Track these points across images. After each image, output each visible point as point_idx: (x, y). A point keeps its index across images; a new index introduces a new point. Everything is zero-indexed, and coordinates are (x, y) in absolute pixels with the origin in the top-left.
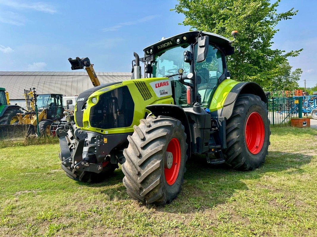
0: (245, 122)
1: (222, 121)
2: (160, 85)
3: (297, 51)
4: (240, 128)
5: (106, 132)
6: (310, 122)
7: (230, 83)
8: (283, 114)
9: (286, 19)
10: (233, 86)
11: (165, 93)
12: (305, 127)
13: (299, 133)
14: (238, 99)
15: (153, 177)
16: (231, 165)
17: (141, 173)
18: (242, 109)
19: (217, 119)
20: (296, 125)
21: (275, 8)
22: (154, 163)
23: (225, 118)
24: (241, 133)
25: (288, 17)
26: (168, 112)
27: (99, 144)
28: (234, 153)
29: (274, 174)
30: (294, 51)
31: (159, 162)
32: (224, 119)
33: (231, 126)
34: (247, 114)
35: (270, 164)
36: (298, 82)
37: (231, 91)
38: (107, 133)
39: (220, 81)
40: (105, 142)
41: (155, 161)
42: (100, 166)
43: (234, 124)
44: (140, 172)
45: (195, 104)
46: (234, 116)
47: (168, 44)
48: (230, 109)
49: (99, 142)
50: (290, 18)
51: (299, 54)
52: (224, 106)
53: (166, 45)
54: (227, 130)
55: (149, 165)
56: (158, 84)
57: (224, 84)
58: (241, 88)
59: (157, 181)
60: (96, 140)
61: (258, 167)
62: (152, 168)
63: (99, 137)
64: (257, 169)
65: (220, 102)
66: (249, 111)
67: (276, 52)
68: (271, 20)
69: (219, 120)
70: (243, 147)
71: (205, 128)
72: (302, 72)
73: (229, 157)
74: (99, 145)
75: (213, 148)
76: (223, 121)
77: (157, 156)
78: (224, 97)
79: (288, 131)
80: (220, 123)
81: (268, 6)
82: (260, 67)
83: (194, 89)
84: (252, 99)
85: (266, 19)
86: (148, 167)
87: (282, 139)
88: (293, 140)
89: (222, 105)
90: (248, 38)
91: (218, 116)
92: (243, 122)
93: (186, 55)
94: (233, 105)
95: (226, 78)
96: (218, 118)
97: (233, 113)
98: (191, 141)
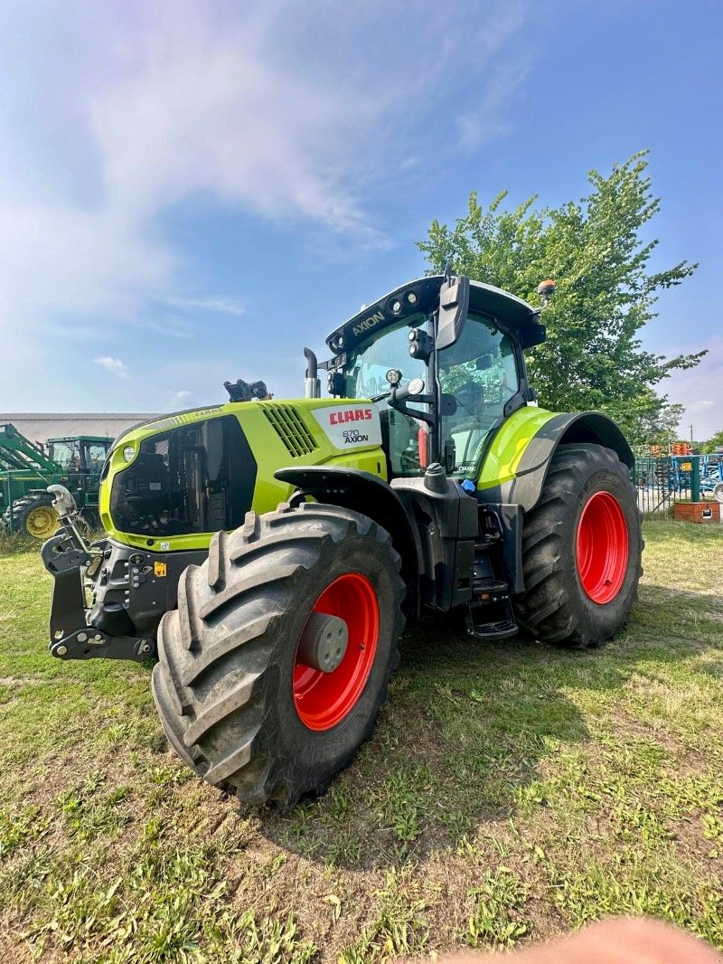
0: (577, 517)
1: (511, 516)
2: (344, 418)
3: (692, 357)
4: (561, 535)
5: (162, 544)
6: (719, 511)
7: (535, 417)
8: (650, 491)
9: (668, 287)
10: (541, 422)
11: (360, 439)
12: (709, 522)
13: (699, 535)
14: (556, 458)
15: (229, 732)
16: (536, 632)
17: (196, 711)
18: (569, 483)
19: (499, 509)
20: (686, 518)
21: (642, 262)
22: (235, 683)
23: (521, 508)
24: (565, 550)
25: (672, 280)
26: (342, 491)
27: (135, 582)
28: (545, 604)
29: (664, 671)
30: (685, 356)
31: (252, 677)
32: (517, 512)
33: (537, 528)
34: (581, 496)
35: (644, 625)
36: (675, 429)
37: (537, 436)
38: (167, 549)
39: (509, 411)
40: (159, 573)
41: (237, 675)
42: (143, 642)
43: (547, 523)
44: (194, 707)
45: (431, 467)
46: (545, 502)
47: (376, 318)
48: (535, 483)
49: (135, 575)
50: (676, 283)
51: (698, 361)
52: (519, 475)
53: (371, 322)
54: (525, 540)
55: (217, 687)
56: (340, 414)
57: (520, 418)
58: (564, 427)
59: (241, 753)
60: (127, 568)
61: (611, 639)
62: (224, 704)
63: (137, 562)
64: (611, 646)
65: (509, 465)
66: (586, 490)
67: (644, 360)
68: (632, 292)
69: (503, 510)
70: (571, 588)
71: (460, 536)
72: (684, 410)
73: (530, 611)
74: (136, 585)
75: (485, 592)
76: (515, 516)
77: (246, 656)
78: (518, 449)
79: (672, 532)
80: (507, 522)
81: (624, 263)
82: (607, 393)
83: (437, 428)
84: (596, 457)
85: (619, 290)
86: (215, 695)
87: (660, 549)
88: (688, 553)
89: (514, 471)
90: (578, 330)
91: (501, 502)
92: (570, 518)
93: (413, 340)
94: (542, 473)
95: (525, 404)
96: (500, 506)
97: (543, 495)
98: (422, 571)
